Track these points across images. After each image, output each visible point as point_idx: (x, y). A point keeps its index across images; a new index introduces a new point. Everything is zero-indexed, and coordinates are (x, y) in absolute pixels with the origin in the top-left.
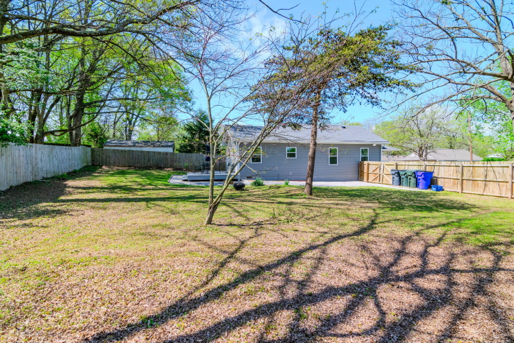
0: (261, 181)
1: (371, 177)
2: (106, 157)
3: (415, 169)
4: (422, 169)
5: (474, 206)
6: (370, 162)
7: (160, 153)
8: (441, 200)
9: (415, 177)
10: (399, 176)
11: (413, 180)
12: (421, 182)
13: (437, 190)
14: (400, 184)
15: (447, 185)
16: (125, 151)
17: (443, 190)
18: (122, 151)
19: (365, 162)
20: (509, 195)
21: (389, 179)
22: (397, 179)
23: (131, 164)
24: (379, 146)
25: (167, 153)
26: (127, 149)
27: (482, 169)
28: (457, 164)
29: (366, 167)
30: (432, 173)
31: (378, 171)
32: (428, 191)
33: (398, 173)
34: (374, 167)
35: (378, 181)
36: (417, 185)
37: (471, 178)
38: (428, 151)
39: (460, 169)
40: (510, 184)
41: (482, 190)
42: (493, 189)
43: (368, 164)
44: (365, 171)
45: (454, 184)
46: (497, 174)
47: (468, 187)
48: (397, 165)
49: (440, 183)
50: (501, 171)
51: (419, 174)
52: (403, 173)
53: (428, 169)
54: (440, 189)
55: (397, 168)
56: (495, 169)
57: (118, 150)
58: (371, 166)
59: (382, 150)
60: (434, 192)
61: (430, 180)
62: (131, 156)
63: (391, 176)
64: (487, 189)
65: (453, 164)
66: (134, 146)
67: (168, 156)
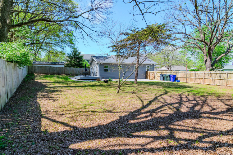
0: (112, 79)
1: (151, 77)
2: (35, 69)
3: (169, 74)
4: (172, 74)
5: (193, 87)
6: (151, 71)
7: (59, 68)
8: (181, 85)
9: (169, 77)
10: (163, 77)
11: (169, 78)
12: (172, 79)
13: (178, 82)
14: (163, 80)
15: (181, 80)
16: (43, 67)
17: (180, 82)
18: (42, 67)
19: (148, 71)
20: (203, 83)
21: (159, 78)
22: (162, 78)
23: (46, 73)
24: (153, 65)
25: (62, 68)
26: (44, 66)
27: (194, 74)
28: (185, 72)
29: (149, 73)
30: (176, 75)
31: (154, 75)
32: (174, 82)
33: (163, 76)
34: (152, 73)
35: (154, 79)
36: (170, 80)
37: (190, 77)
38: (171, 67)
39: (186, 74)
40: (203, 79)
41: (194, 81)
42: (198, 81)
43: (150, 72)
44: (149, 75)
45: (184, 79)
46: (199, 76)
47: (189, 81)
48: (162, 72)
49: (179, 79)
50: (200, 75)
51: (171, 76)
52: (165, 75)
53: (174, 74)
54: (179, 81)
55: (162, 73)
56: (198, 74)
57: (40, 66)
58: (151, 73)
59: (154, 66)
60: (177, 83)
61: (175, 78)
62: (46, 69)
63: (160, 77)
64: (196, 81)
65: (183, 72)
66: (47, 64)
67: (63, 69)
